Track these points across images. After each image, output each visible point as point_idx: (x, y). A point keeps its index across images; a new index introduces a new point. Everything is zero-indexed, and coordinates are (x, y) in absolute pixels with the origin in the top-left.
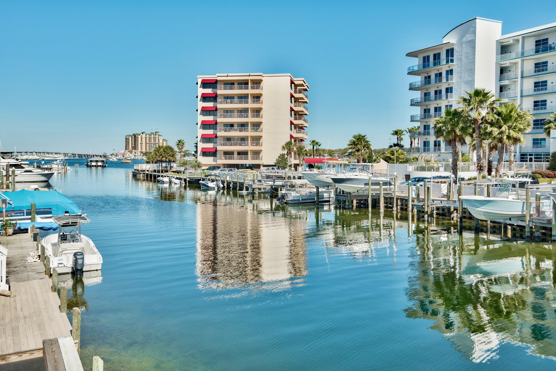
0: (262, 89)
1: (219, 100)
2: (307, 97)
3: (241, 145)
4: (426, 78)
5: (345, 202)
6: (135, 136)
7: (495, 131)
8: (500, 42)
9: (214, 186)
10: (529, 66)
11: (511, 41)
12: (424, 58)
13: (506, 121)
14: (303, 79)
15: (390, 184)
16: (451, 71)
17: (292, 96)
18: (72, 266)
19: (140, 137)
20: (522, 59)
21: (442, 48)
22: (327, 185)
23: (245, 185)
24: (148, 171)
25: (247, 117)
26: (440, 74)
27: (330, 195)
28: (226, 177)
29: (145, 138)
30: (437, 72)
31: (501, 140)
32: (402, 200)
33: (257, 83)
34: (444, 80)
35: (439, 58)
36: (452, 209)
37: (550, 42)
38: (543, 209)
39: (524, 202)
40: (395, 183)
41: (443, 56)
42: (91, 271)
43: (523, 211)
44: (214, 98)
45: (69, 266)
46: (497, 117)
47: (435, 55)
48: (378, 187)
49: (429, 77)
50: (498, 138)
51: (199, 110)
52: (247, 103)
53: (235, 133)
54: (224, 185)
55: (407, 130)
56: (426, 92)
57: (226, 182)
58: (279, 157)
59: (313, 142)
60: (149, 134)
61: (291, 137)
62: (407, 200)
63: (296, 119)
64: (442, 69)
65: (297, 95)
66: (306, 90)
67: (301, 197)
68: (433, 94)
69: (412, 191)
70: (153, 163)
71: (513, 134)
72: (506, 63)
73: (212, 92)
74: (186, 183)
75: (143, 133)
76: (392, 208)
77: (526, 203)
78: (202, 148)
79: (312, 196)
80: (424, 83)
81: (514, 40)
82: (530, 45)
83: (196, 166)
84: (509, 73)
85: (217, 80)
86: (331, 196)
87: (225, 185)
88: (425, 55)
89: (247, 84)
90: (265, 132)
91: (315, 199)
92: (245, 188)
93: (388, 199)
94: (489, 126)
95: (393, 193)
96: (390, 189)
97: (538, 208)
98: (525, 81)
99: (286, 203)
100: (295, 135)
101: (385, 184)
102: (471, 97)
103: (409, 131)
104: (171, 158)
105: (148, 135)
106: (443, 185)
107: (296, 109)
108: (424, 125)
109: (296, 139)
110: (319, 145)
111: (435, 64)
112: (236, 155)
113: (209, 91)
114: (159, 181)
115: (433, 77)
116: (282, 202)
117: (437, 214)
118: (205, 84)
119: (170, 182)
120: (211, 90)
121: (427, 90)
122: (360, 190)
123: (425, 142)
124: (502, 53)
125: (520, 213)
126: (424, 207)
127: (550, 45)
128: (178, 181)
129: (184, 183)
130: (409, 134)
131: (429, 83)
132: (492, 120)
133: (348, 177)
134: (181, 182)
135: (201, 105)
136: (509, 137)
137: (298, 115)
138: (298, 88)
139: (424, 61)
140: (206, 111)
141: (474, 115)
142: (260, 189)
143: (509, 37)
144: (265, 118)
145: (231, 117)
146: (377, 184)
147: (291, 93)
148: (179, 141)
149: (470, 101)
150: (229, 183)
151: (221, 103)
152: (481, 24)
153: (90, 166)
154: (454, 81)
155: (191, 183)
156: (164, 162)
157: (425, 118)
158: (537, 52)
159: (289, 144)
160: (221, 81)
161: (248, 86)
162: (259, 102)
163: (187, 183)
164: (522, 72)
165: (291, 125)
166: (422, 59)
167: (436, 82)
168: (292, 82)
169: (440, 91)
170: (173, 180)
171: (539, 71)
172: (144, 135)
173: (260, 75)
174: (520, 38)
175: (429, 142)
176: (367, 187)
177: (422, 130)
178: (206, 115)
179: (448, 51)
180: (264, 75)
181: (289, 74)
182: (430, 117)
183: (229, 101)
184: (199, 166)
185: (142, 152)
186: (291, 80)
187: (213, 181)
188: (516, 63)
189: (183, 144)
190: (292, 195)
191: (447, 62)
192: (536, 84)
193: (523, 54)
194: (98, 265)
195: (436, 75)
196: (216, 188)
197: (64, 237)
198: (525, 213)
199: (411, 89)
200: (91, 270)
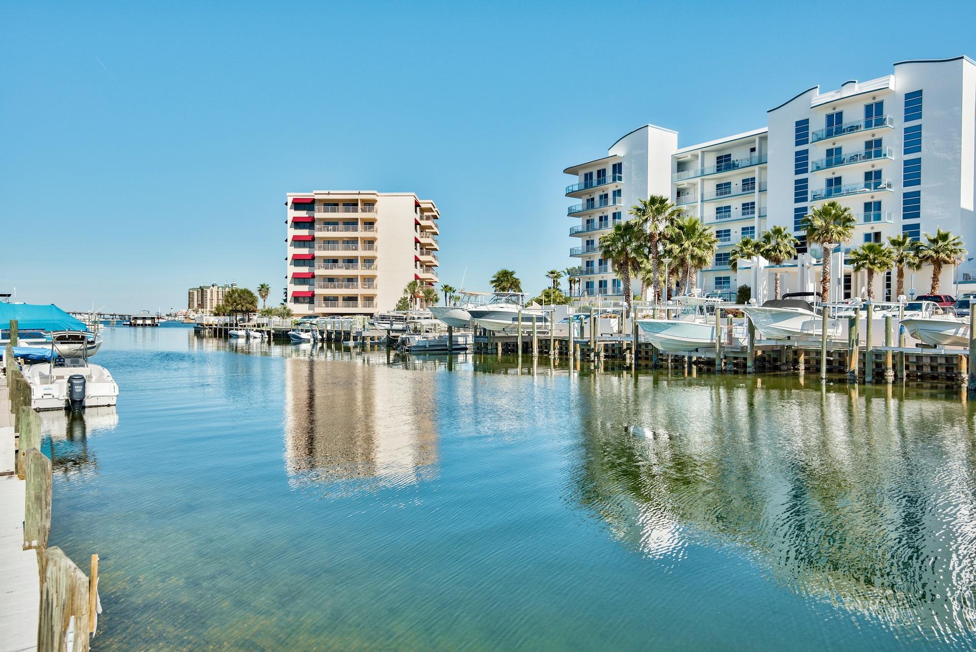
0: (377, 212)
1: (317, 226)
2: (436, 226)
3: (347, 287)
4: (588, 200)
5: (487, 344)
6: (202, 290)
7: (676, 249)
8: (676, 157)
9: (309, 337)
10: (710, 188)
11: (689, 157)
12: (586, 175)
13: (689, 237)
14: (431, 201)
15: (546, 320)
16: (619, 191)
17: (417, 223)
18: (66, 398)
19: (209, 291)
20: (701, 179)
21: (608, 162)
22: (464, 325)
23: (352, 334)
24: (216, 325)
25: (356, 249)
26: (606, 196)
27: (466, 341)
28: (326, 326)
29: (216, 292)
30: (602, 193)
31: (683, 262)
32: (561, 341)
33: (370, 204)
34: (610, 202)
35: (604, 175)
36: (625, 347)
37: (733, 158)
38: (735, 335)
39: (713, 327)
40: (551, 318)
41: (609, 173)
42: (100, 406)
43: (712, 339)
44: (309, 223)
45: (61, 398)
46: (677, 230)
47: (599, 172)
48: (530, 323)
49: (593, 199)
50: (680, 257)
51: (290, 240)
52: (356, 230)
53: (339, 272)
54: (322, 336)
55: (566, 272)
56: (589, 218)
57: (325, 331)
58: (400, 302)
59: (446, 287)
60: (222, 287)
61: (417, 277)
62: (567, 342)
63: (422, 254)
64: (608, 189)
65: (424, 223)
66: (435, 217)
67: (427, 342)
68: (597, 220)
69: (574, 329)
70: (224, 315)
71: (697, 251)
72: (684, 184)
73: (307, 216)
74: (269, 337)
75: (213, 286)
76: (547, 353)
77: (717, 327)
78: (294, 292)
79: (444, 342)
80: (585, 207)
81: (692, 155)
82: (711, 162)
83: (284, 314)
84: (688, 196)
85: (314, 199)
86: (468, 342)
87: (325, 336)
88: (587, 171)
89: (357, 205)
90: (380, 271)
91: (448, 345)
92: (352, 338)
93: (544, 342)
94: (668, 242)
95: (550, 332)
96: (546, 327)
97: (730, 333)
98: (706, 205)
99: (407, 351)
100: (421, 276)
101: (540, 319)
102: (645, 205)
103: (568, 272)
104: (249, 306)
105: (220, 288)
106: (612, 320)
107: (423, 241)
108: (587, 262)
109: (422, 281)
110: (454, 291)
111: (599, 183)
112: (340, 301)
113: (303, 214)
114: (231, 336)
115: (597, 199)
116: (402, 349)
117: (606, 357)
118: (298, 204)
119: (248, 337)
120: (305, 212)
121: (590, 217)
122: (507, 327)
123: (588, 283)
124: (678, 171)
125: (709, 341)
126: (589, 344)
127: (734, 161)
128: (258, 335)
129: (267, 336)
130: (568, 276)
131: (593, 207)
132: (672, 236)
133: (491, 310)
134: (262, 336)
135: (292, 232)
136: (693, 257)
137: (426, 249)
138: (425, 214)
139: (586, 179)
140: (299, 241)
141: (648, 228)
142: (372, 339)
143: (686, 153)
144: (380, 252)
145: (334, 249)
146: (529, 319)
147: (415, 219)
148: (262, 286)
149: (644, 212)
150: (329, 333)
151: (320, 230)
152: (654, 133)
153: (135, 325)
154: (622, 205)
155: (277, 337)
156: (239, 311)
157: (588, 251)
158: (719, 170)
159: (412, 285)
160: (320, 200)
161: (357, 208)
162: (372, 230)
163: (272, 337)
164: (702, 195)
165: (416, 261)
166: (583, 176)
167: (601, 205)
168: (417, 205)
169: (606, 217)
170: (252, 333)
171: (721, 194)
172: (215, 289)
173: (374, 194)
174: (699, 153)
175: (592, 283)
176: (516, 323)
177: (584, 268)
178: (300, 247)
179: (614, 166)
180: (378, 194)
181: (413, 194)
182: (594, 250)
183: (330, 227)
184: (289, 314)
185: (211, 312)
186: (416, 202)
187: (307, 331)
188: (694, 184)
189: (268, 289)
190: (416, 340)
191: (614, 180)
192: (719, 210)
193: (702, 171)
194: (111, 398)
195: (601, 197)
196: (312, 340)
197: (60, 361)
198: (714, 341)
199: (569, 215)
200: (99, 404)
